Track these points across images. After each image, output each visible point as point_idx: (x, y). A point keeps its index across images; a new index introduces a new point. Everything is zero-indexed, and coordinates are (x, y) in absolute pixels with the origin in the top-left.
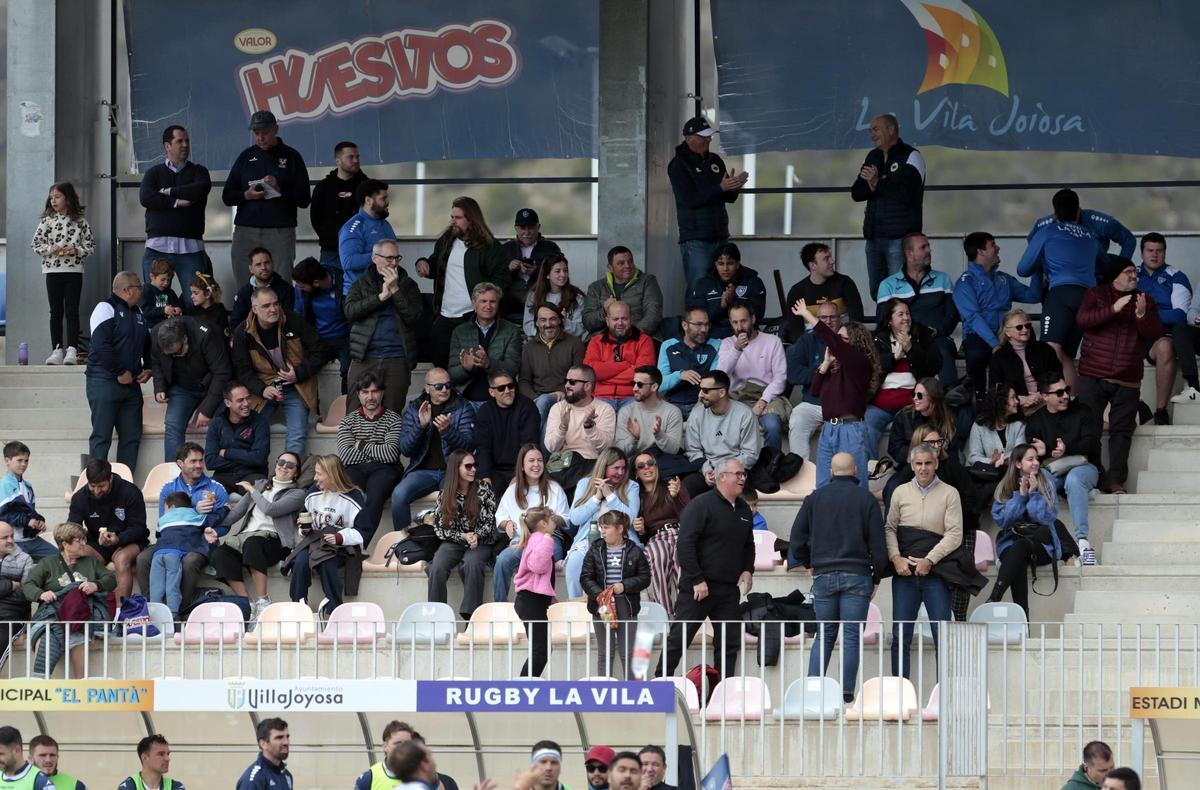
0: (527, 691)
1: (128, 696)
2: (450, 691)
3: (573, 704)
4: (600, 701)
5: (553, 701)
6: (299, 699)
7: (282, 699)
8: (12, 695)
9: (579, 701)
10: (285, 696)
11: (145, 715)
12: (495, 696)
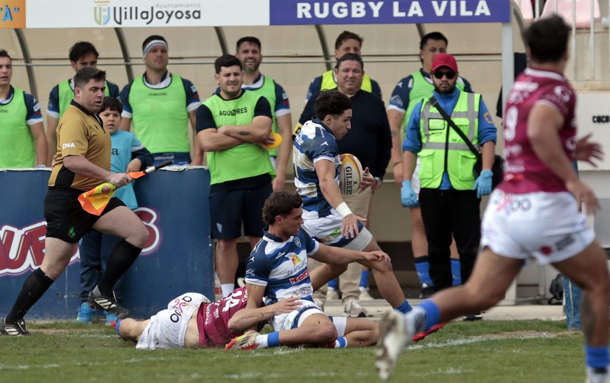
0: (371, 4)
2: (300, 6)
3: (415, 16)
4: (440, 12)
5: (397, 13)
6: (160, 15)
7: (145, 15)
9: (420, 13)
10: (147, 13)
11: (18, 32)
12: (342, 10)
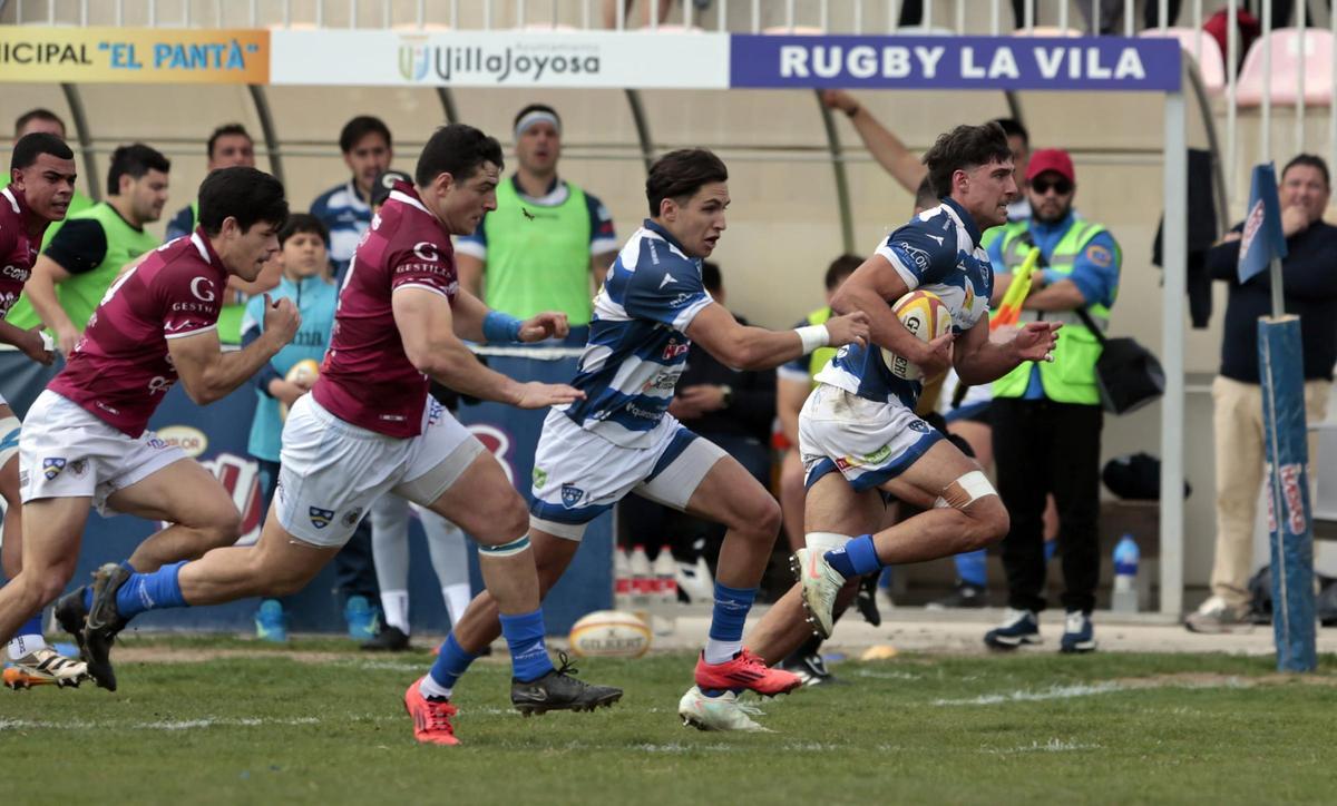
0: (921, 52)
1: (226, 56)
2: (786, 52)
3: (1003, 77)
4: (1049, 69)
5: (968, 69)
6: (523, 64)
7: (494, 64)
8: (22, 53)
9: (1012, 71)
10: (499, 59)
11: (257, 93)
12: (865, 62)
